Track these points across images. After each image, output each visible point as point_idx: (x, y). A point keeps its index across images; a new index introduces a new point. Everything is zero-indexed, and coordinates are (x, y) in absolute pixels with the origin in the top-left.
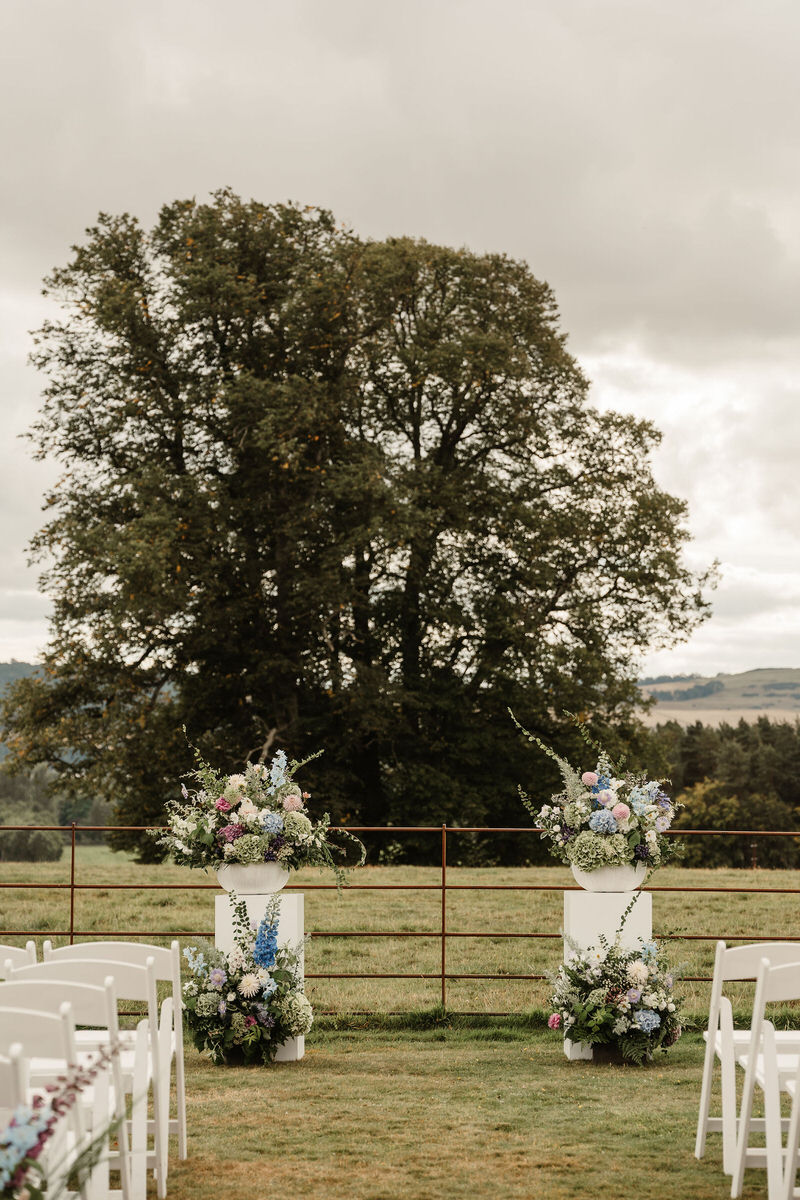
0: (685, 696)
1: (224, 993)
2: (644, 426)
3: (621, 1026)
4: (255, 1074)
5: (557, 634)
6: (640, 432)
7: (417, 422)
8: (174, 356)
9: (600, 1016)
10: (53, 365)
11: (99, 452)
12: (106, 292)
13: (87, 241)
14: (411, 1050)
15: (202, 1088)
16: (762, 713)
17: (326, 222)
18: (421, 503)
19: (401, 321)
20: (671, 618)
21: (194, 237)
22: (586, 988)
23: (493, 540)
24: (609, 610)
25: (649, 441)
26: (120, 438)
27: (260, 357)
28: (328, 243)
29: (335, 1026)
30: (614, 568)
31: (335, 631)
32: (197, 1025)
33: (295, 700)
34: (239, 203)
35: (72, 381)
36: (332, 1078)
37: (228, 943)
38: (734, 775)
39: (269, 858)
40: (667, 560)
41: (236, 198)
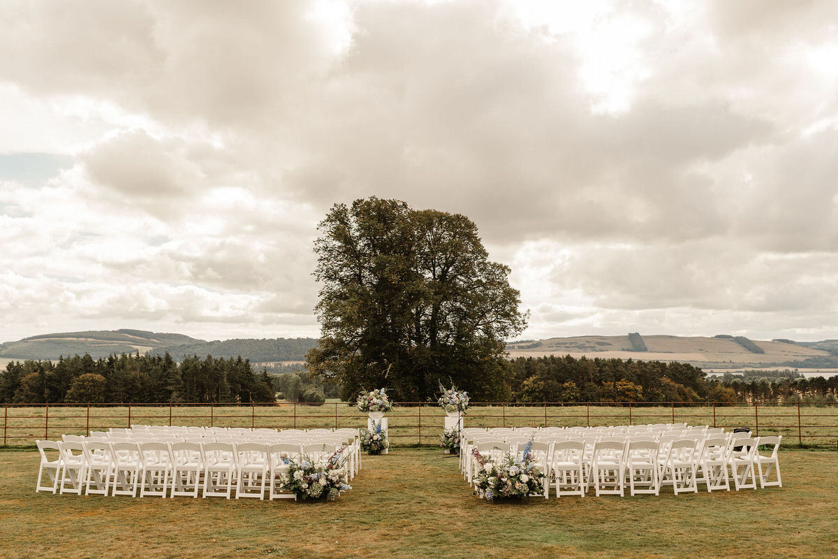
0: (529, 347)
1: (370, 440)
2: (506, 267)
3: (455, 446)
4: (377, 456)
5: (479, 333)
6: (504, 269)
7: (434, 266)
8: (358, 248)
9: (450, 444)
10: (321, 252)
11: (336, 278)
12: (338, 228)
13: (330, 212)
14: (411, 452)
15: (365, 459)
16: (552, 353)
17: (405, 205)
18: (436, 293)
19: (429, 236)
20: (515, 327)
21: (364, 211)
22: (448, 438)
23: (458, 304)
24: (495, 325)
25: (507, 272)
26: (342, 274)
27: (385, 247)
28: (405, 212)
29: (396, 447)
30: (497, 312)
31: (410, 333)
32: (364, 447)
33: (397, 354)
34: (377, 200)
35: (327, 256)
36: (393, 457)
37: (371, 429)
38: (542, 374)
39: (379, 410)
40: (514, 310)
41: (377, 199)
